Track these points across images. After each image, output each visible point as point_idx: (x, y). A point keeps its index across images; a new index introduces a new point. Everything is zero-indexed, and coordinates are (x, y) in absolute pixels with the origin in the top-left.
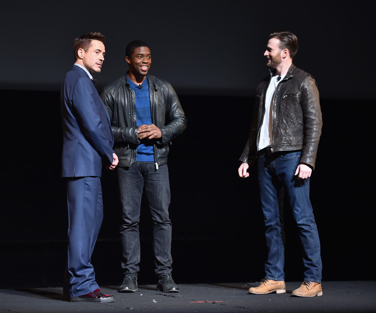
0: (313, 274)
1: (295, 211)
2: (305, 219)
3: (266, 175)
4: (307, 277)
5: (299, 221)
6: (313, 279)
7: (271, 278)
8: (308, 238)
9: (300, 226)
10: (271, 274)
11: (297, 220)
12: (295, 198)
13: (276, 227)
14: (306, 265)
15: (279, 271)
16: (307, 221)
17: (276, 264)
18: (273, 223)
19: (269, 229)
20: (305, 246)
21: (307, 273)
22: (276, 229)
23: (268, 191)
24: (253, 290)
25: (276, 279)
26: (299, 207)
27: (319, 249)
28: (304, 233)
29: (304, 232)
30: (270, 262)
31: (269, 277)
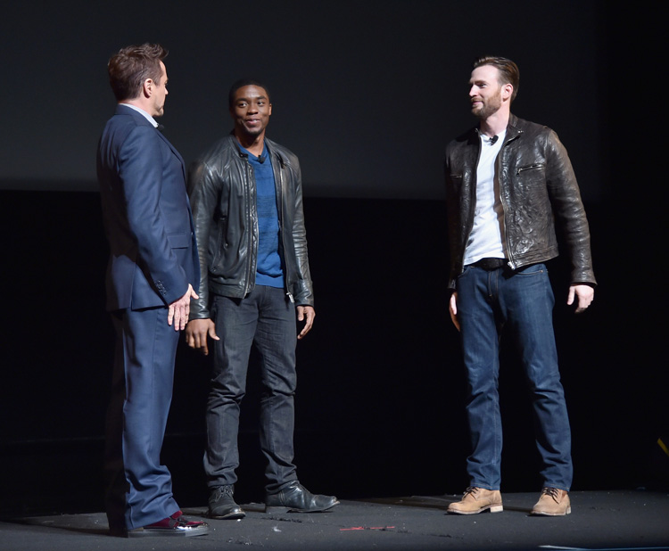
0: (560, 475)
1: (534, 367)
2: (549, 381)
3: (478, 304)
4: (551, 481)
5: (539, 383)
6: (560, 485)
7: (484, 485)
8: (553, 413)
9: (541, 393)
10: (483, 479)
11: (536, 383)
12: (534, 344)
13: (490, 395)
14: (547, 461)
15: (495, 473)
16: (552, 384)
17: (490, 461)
18: (484, 389)
19: (478, 399)
20: (547, 427)
21: (550, 473)
22: (490, 399)
23: (479, 331)
24: (457, 507)
25: (491, 488)
26: (542, 359)
27: (568, 433)
28: (546, 406)
29: (547, 403)
30: (478, 457)
31: (479, 484)
